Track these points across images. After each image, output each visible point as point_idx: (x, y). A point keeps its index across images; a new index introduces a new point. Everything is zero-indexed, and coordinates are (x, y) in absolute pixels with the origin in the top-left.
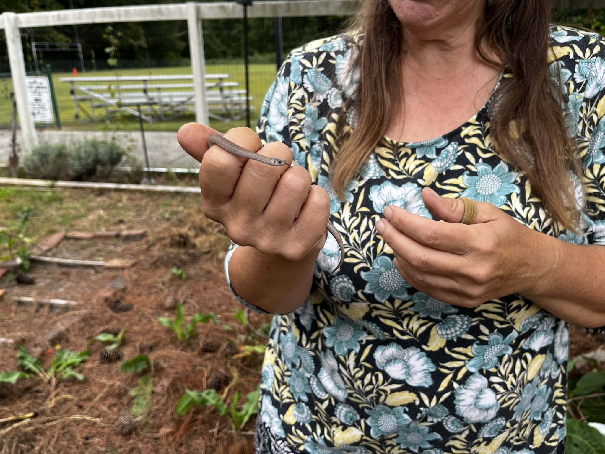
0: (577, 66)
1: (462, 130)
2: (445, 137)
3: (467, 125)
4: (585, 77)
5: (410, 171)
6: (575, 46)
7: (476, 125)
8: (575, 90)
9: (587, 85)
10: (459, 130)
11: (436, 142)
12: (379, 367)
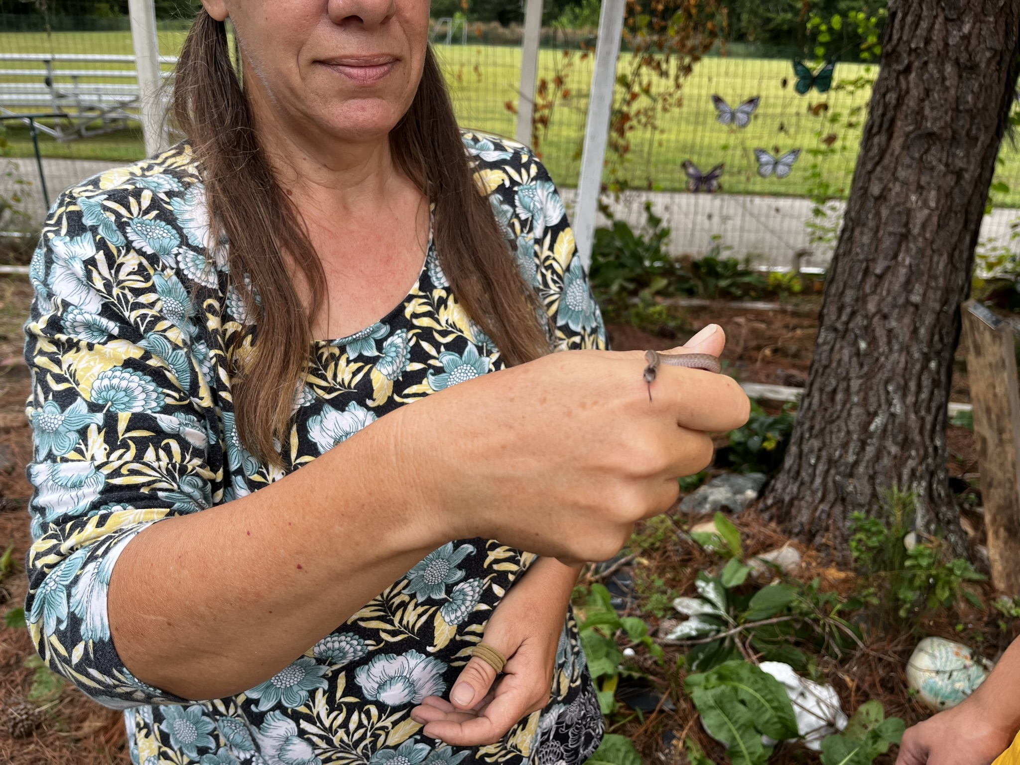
0: (516, 197)
1: (405, 308)
2: (384, 321)
3: (410, 298)
4: (529, 211)
5: (346, 384)
6: (508, 168)
7: (421, 297)
8: (522, 231)
9: (535, 223)
10: (401, 309)
11: (373, 332)
12: (369, 698)
